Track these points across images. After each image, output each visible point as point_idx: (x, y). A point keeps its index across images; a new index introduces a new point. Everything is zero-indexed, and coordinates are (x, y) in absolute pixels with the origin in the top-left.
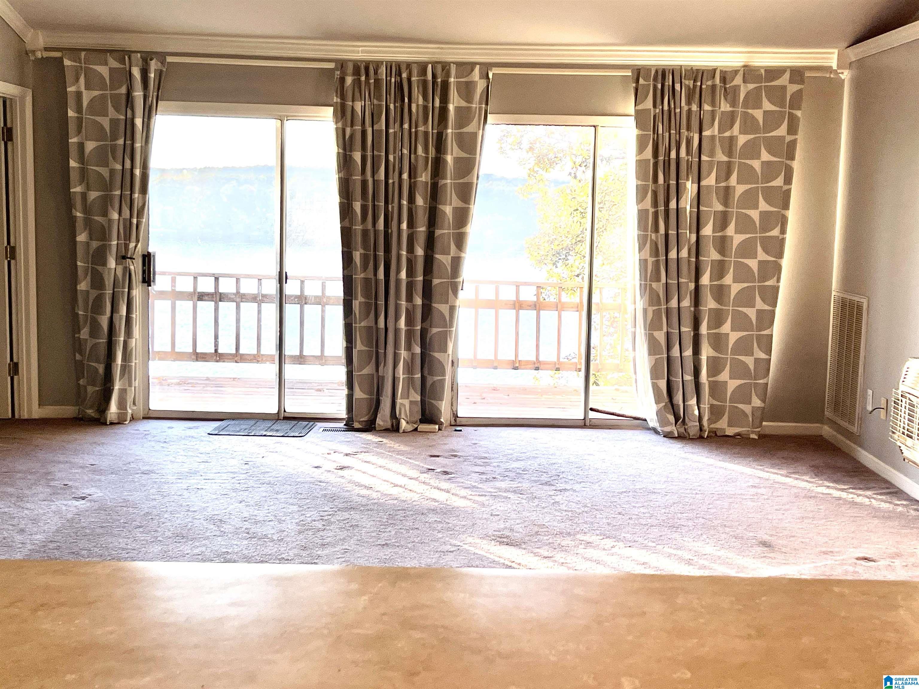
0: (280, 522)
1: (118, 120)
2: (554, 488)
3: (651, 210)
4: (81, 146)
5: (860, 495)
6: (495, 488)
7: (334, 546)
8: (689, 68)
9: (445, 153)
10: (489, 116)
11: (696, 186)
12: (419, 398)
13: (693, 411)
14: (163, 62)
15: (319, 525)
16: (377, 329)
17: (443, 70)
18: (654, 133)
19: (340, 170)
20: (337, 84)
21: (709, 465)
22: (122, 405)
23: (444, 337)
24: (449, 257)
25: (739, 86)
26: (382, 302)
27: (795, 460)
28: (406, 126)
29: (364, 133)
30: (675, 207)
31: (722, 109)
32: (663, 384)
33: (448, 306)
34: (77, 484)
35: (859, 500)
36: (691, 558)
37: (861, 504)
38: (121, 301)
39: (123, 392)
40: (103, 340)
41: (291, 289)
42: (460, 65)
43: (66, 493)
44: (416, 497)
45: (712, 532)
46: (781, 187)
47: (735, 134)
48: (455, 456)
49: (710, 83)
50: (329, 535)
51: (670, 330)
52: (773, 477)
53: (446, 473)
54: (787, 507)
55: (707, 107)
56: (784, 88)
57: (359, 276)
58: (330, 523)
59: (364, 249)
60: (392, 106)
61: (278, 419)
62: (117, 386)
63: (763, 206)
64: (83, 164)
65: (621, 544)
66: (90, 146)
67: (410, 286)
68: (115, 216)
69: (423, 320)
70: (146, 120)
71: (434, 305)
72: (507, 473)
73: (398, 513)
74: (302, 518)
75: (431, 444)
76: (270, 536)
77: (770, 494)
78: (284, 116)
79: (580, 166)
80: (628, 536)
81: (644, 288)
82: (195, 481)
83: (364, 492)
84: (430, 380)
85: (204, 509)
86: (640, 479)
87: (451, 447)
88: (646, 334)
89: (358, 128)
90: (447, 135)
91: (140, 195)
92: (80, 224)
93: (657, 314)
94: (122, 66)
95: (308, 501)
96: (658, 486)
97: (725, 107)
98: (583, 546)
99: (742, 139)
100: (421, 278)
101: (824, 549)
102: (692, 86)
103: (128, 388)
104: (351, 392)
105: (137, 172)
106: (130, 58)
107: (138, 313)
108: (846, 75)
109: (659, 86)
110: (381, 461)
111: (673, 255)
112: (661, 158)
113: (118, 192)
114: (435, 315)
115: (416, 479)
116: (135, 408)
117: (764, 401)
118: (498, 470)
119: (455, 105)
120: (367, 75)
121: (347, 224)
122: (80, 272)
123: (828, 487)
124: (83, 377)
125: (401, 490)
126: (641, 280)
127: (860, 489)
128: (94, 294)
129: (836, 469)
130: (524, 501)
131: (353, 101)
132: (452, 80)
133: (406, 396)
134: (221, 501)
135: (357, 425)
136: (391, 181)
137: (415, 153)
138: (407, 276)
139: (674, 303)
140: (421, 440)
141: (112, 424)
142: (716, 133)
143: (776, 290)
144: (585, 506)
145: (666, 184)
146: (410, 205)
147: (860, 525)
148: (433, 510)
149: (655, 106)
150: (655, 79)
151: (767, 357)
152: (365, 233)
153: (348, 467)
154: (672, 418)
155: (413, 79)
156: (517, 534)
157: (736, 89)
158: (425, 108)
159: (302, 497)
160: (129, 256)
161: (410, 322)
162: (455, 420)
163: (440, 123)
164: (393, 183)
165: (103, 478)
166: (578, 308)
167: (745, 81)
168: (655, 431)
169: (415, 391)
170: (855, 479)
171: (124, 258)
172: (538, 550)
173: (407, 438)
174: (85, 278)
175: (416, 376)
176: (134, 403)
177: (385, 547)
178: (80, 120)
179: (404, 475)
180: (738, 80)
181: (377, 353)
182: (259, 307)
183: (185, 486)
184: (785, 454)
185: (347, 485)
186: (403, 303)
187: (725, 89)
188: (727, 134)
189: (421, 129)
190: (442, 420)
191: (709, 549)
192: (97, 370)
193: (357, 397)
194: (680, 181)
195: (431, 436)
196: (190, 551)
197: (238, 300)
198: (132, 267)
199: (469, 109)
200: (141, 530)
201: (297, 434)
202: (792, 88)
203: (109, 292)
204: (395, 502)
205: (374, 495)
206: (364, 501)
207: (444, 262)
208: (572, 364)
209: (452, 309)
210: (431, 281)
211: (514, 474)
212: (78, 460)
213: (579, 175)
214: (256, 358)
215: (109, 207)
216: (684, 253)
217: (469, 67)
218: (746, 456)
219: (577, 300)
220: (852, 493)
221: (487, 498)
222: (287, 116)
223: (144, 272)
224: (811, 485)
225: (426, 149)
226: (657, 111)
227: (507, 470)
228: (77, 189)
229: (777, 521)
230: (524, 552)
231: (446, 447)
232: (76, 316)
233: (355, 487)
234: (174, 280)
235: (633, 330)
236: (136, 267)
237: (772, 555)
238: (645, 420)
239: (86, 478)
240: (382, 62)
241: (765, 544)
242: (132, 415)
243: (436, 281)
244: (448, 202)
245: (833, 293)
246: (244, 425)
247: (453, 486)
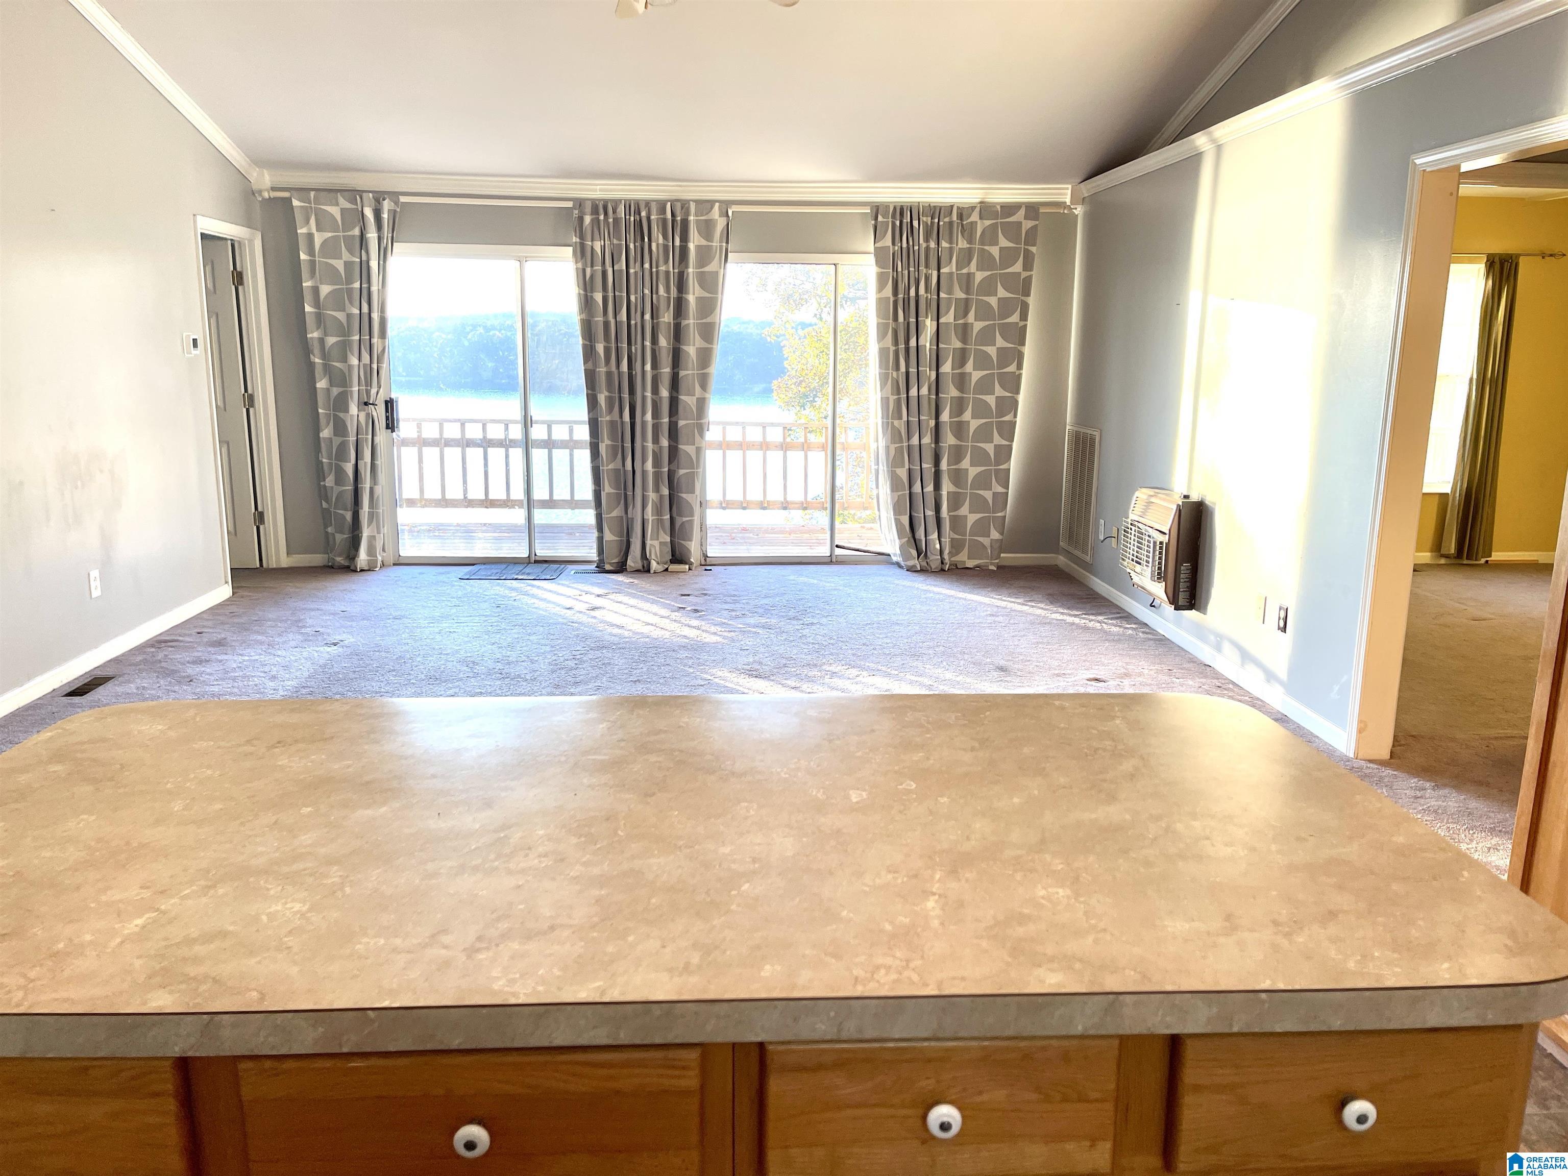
0: (532, 662)
1: (353, 262)
2: (801, 622)
3: (892, 348)
4: (316, 290)
5: (1092, 620)
6: (744, 624)
7: (586, 683)
8: (927, 205)
9: (687, 293)
10: (730, 254)
11: (935, 323)
12: (668, 539)
13: (935, 545)
14: (397, 203)
15: (571, 664)
16: (625, 471)
17: (682, 208)
18: (893, 271)
19: (581, 311)
20: (576, 223)
21: (949, 596)
22: (371, 551)
23: (692, 477)
24: (694, 399)
25: (976, 222)
26: (628, 445)
27: (1032, 589)
28: (647, 266)
29: (604, 273)
30: (915, 345)
31: (960, 246)
32: (905, 520)
33: (694, 447)
34: (329, 631)
35: (1091, 624)
36: (932, 684)
37: (1093, 629)
38: (365, 447)
39: (372, 539)
40: (350, 488)
41: (539, 433)
42: (698, 202)
43: (317, 640)
44: (667, 634)
45: (952, 659)
46: (1018, 323)
47: (972, 271)
48: (705, 594)
49: (947, 220)
50: (581, 673)
51: (911, 467)
52: (1010, 605)
53: (696, 611)
54: (1022, 633)
55: (944, 244)
56: (1019, 224)
57: (605, 419)
58: (582, 662)
59: (609, 392)
60: (632, 246)
61: (530, 563)
62: (366, 533)
63: (1000, 342)
64: (319, 308)
65: (865, 673)
66: (325, 290)
67: (656, 428)
68: (354, 361)
69: (670, 462)
70: (381, 262)
71: (680, 446)
72: (756, 610)
73: (650, 650)
74: (554, 658)
75: (681, 584)
76: (523, 676)
77: (1007, 622)
78: (523, 257)
79: (825, 307)
80: (872, 665)
81: (886, 425)
82: (447, 625)
83: (616, 631)
84: (679, 521)
85: (457, 652)
86: (884, 612)
87: (701, 586)
88: (888, 471)
89: (598, 268)
90: (688, 274)
91: (380, 340)
92: (319, 371)
93: (899, 451)
94: (355, 207)
95: (561, 641)
96: (901, 617)
97: (962, 244)
98: (828, 676)
99: (979, 276)
100: (666, 420)
101: (1056, 672)
102: (929, 223)
103: (377, 536)
104: (601, 535)
105: (375, 316)
106: (361, 198)
107: (383, 460)
108: (1079, 210)
109: (898, 223)
110: (633, 601)
111: (913, 392)
112: (901, 296)
113: (357, 337)
114: (682, 458)
115: (668, 617)
116: (385, 554)
117: (1002, 534)
118: (748, 607)
119: (696, 244)
120: (606, 214)
121: (590, 365)
122: (323, 421)
123: (1062, 613)
124: (331, 525)
125: (652, 628)
126: (882, 418)
127: (1093, 614)
128: (337, 441)
129: (1072, 596)
130: (772, 636)
131: (592, 241)
132: (691, 218)
133: (656, 537)
134: (474, 644)
135: (608, 567)
136: (633, 322)
137: (657, 293)
138: (653, 418)
139: (915, 441)
140: (673, 581)
141: (362, 570)
142: (954, 270)
143: (1013, 424)
144: (831, 638)
145: (906, 322)
146: (653, 346)
147: (1091, 649)
148: (684, 647)
149: (894, 244)
150: (894, 216)
151: (1004, 490)
152: (609, 374)
153: (600, 608)
154: (914, 553)
155: (652, 217)
156: (766, 667)
157: (973, 225)
158: (666, 247)
159: (554, 637)
160: (371, 402)
161: (657, 463)
162: (705, 560)
163: (680, 263)
164: (636, 324)
165: (354, 624)
166: (823, 447)
167: (981, 218)
168: (898, 565)
169: (666, 533)
170: (1088, 606)
171: (366, 404)
172: (786, 681)
173: (658, 578)
174: (328, 424)
175: (665, 517)
176: (384, 550)
177: (637, 683)
178: (312, 263)
179: (655, 614)
180: (975, 217)
181: (626, 495)
182: (507, 451)
183: (437, 630)
184: (1022, 583)
185: (599, 625)
186: (650, 445)
187: (962, 225)
188: (965, 271)
189: (663, 268)
190: (692, 560)
191: (949, 675)
192: (344, 517)
193: (607, 539)
194: (919, 319)
195: (681, 576)
196: (443, 692)
197: (484, 444)
198: (375, 414)
199: (709, 248)
200: (394, 673)
201: (548, 577)
202: (1027, 225)
203: (352, 439)
204: (647, 639)
205: (626, 634)
206: (616, 639)
207: (690, 403)
208: (819, 503)
209: (699, 450)
210: (676, 423)
211: (763, 610)
212: (328, 607)
213: (824, 316)
214: (507, 503)
215: (348, 352)
216: (924, 391)
217: (708, 205)
218: (985, 586)
219: (823, 440)
220: (1084, 619)
221: (737, 634)
222: (526, 257)
223: (387, 418)
224: (1046, 612)
225: (668, 290)
226: (896, 248)
227: (756, 606)
228: (314, 335)
229: (1013, 647)
230: (772, 683)
231: (697, 586)
232: (319, 464)
233: (607, 627)
234: (419, 426)
235: (876, 467)
236: (379, 412)
237: (1008, 679)
238: (889, 555)
239: (337, 624)
240: (621, 201)
241: (1002, 669)
242: (382, 562)
243: (681, 423)
244: (692, 343)
245: (1068, 427)
246: (495, 569)
247: (703, 623)
